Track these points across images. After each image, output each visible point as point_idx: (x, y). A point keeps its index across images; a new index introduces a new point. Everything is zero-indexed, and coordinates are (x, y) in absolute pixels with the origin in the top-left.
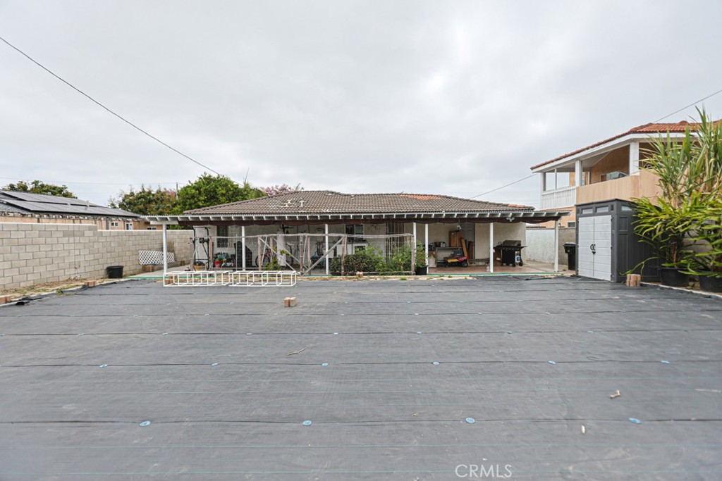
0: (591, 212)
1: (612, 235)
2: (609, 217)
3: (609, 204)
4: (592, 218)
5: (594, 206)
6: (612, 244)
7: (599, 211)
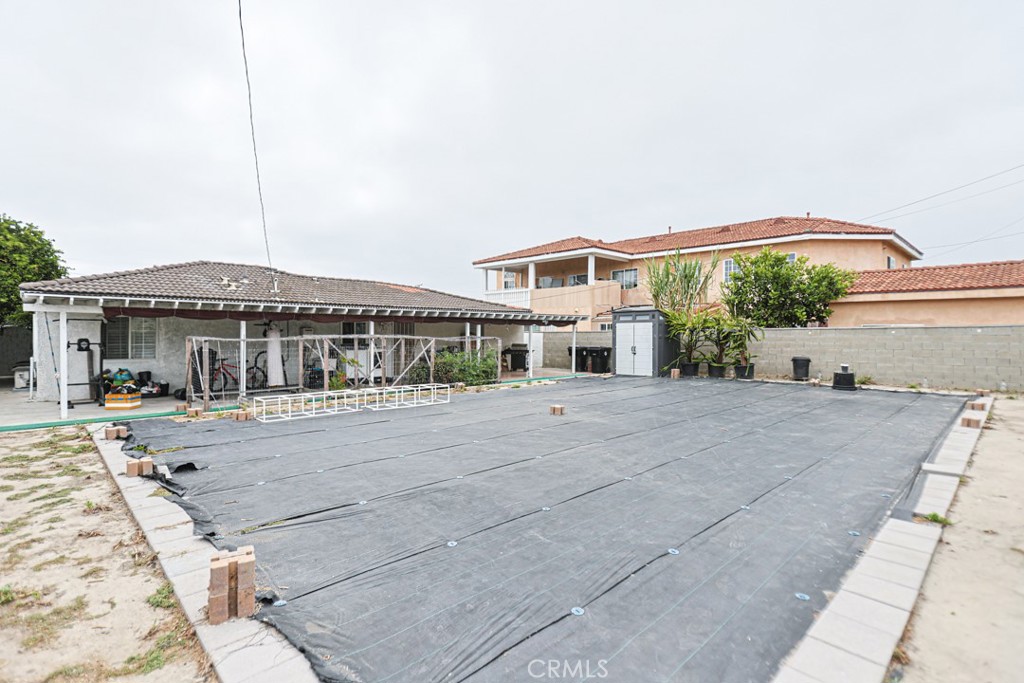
0: (630, 318)
1: (654, 338)
2: (651, 324)
3: (651, 314)
4: (632, 324)
5: (634, 314)
6: (654, 345)
7: (638, 318)
